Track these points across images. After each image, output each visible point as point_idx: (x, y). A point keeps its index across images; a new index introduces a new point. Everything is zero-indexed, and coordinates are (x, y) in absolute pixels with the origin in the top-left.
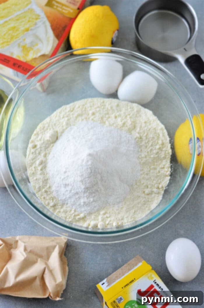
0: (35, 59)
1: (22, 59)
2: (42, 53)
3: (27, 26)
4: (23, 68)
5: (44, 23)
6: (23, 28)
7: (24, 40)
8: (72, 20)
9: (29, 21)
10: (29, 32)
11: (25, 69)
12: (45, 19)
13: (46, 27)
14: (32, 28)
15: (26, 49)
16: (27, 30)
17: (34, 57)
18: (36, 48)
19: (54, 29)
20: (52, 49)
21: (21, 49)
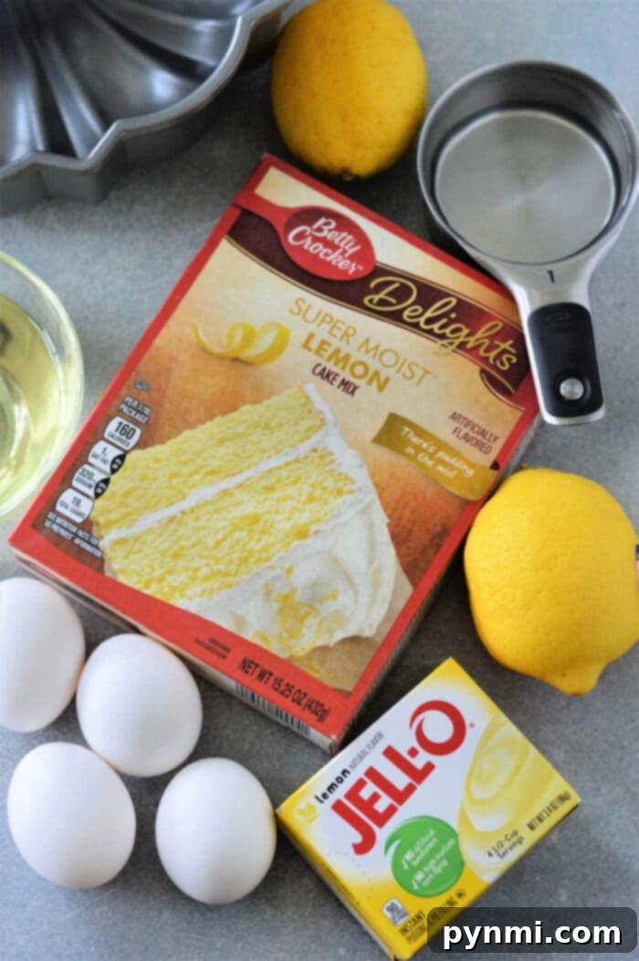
0: (323, 650)
1: (274, 648)
2: (350, 630)
3: (302, 518)
4: (278, 681)
5: (366, 510)
6: (286, 526)
7: (289, 571)
8: (471, 509)
9: (311, 499)
10: (309, 541)
11: (282, 687)
12: (372, 497)
13: (371, 527)
14: (322, 526)
15: (293, 609)
16: (302, 534)
17: (320, 643)
18: (329, 607)
19: (399, 537)
20: (386, 619)
21: (276, 606)
